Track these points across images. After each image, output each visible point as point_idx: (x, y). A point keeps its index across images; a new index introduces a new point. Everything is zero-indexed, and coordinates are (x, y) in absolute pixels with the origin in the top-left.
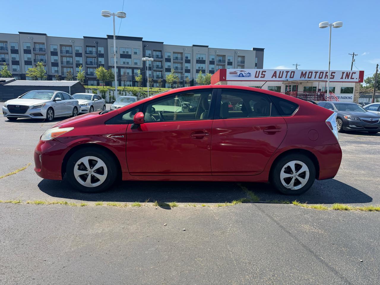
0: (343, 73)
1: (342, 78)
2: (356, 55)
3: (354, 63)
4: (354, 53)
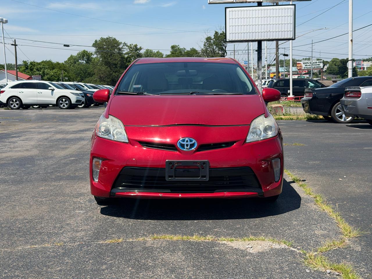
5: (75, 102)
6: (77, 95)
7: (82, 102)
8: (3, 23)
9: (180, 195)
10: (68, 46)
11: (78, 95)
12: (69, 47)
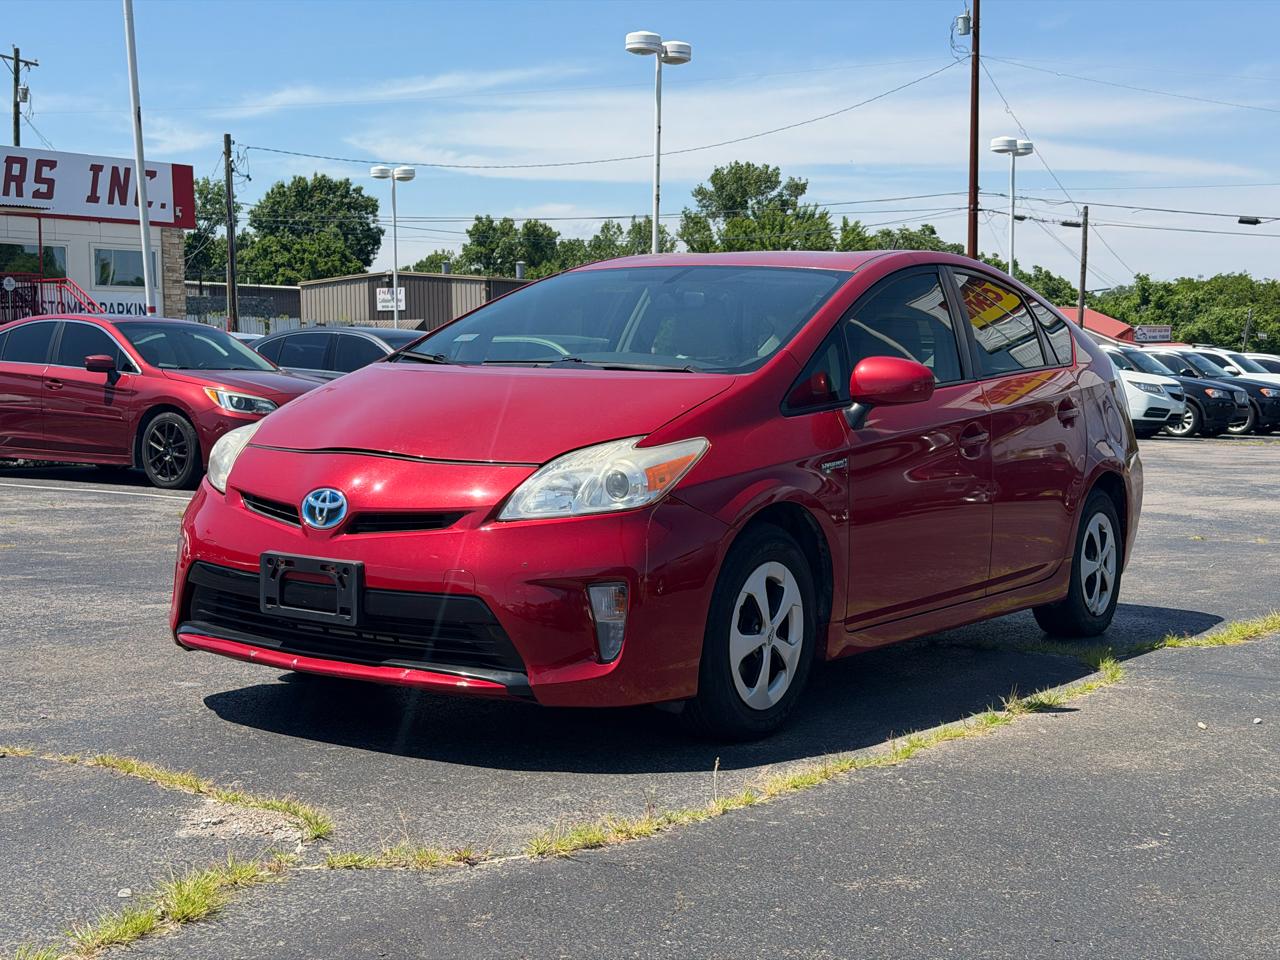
0: (96, 169)
1: (93, 198)
2: (27, 63)
3: (23, 107)
4: (17, 51)
5: (1142, 413)
6: (1154, 389)
7: (1172, 415)
8: (1016, 153)
9: (295, 661)
10: (1255, 222)
11: (1159, 392)
12: (1258, 225)
